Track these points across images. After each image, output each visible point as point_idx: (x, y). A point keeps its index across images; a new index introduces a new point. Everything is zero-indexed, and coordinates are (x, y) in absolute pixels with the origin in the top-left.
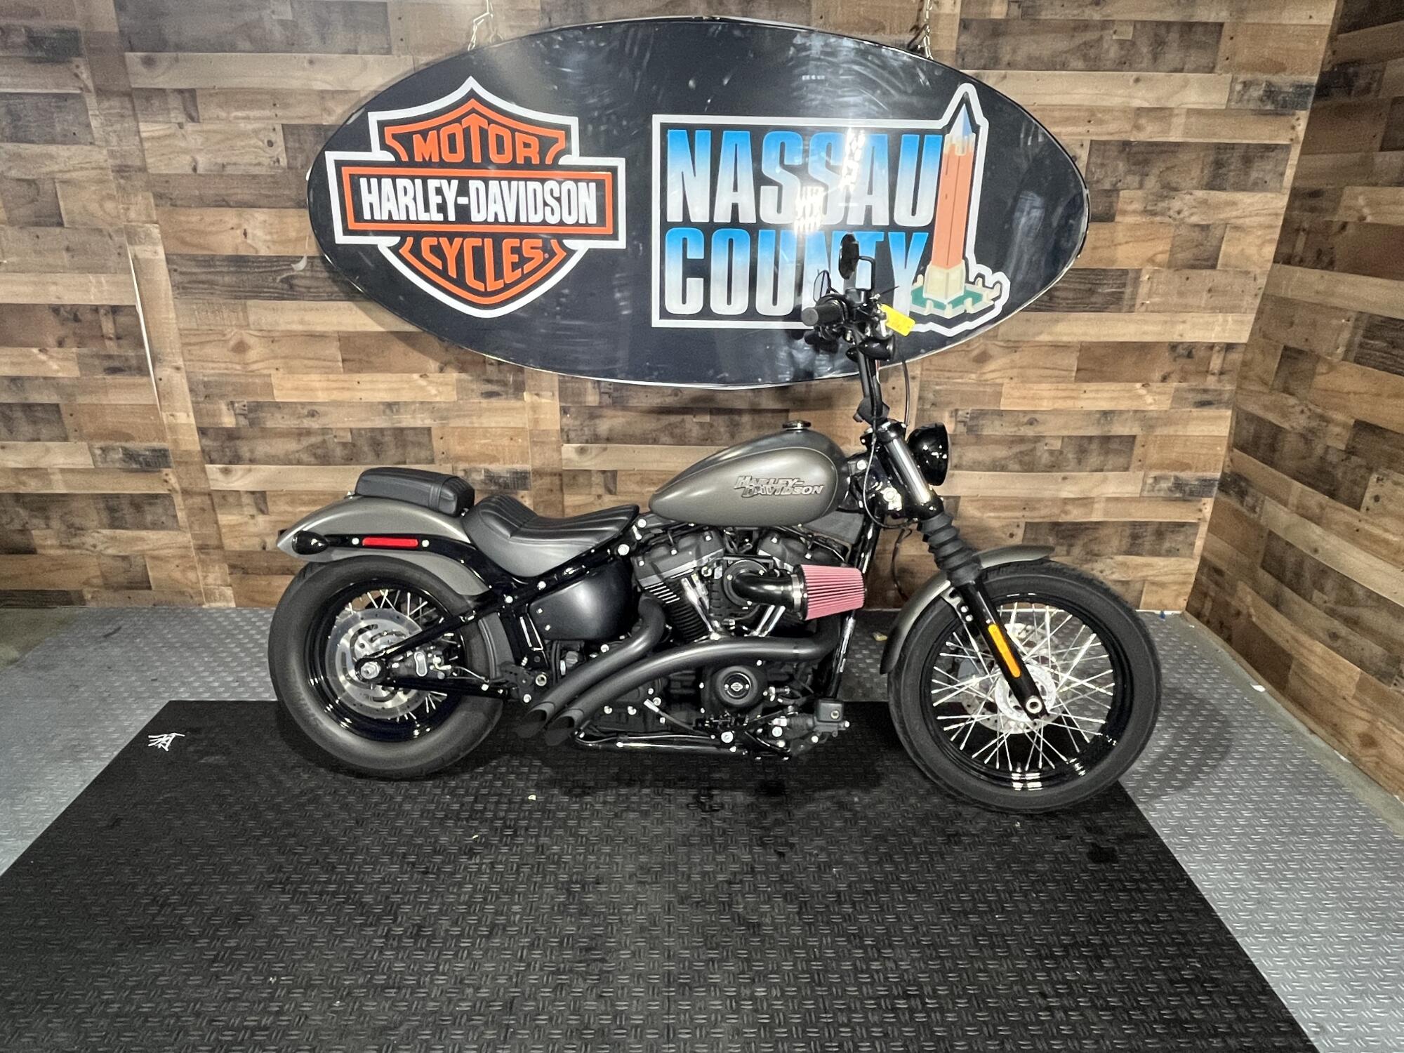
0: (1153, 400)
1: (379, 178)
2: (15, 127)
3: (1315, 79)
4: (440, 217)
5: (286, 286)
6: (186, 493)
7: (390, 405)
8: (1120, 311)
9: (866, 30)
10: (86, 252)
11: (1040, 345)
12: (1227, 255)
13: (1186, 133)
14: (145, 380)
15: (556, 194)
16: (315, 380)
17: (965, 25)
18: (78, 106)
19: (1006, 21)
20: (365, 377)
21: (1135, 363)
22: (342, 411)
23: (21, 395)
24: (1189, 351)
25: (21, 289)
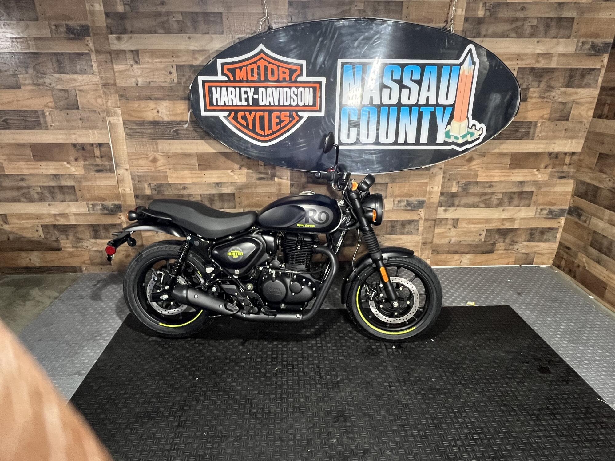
0: (541, 176)
1: (221, 87)
2: (60, 68)
3: (612, 40)
4: (246, 104)
5: (175, 134)
7: (217, 184)
8: (528, 139)
9: (425, 22)
10: (88, 120)
11: (494, 154)
12: (573, 115)
13: (558, 64)
14: (112, 175)
15: (296, 93)
16: (186, 173)
17: (466, 19)
18: (87, 58)
19: (483, 18)
20: (207, 172)
21: (534, 161)
22: (197, 187)
23: (59, 182)
24: (557, 155)
25: (60, 137)
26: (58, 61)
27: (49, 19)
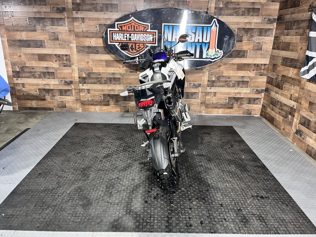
0: (252, 74)
1: (116, 33)
2: (53, 24)
3: (277, 18)
4: (126, 40)
5: (97, 52)
6: (75, 89)
7: (113, 73)
8: (244, 58)
9: (198, 9)
10: (62, 45)
11: (230, 64)
12: (263, 48)
13: (254, 26)
14: (70, 68)
15: (146, 36)
16: (100, 68)
17: (215, 8)
18: (64, 20)
19: (222, 8)
20: (109, 68)
21: (248, 67)
22: (105, 74)
23: (48, 70)
24: (258, 65)
25: (50, 51)
26: (52, 21)
27: (51, 5)
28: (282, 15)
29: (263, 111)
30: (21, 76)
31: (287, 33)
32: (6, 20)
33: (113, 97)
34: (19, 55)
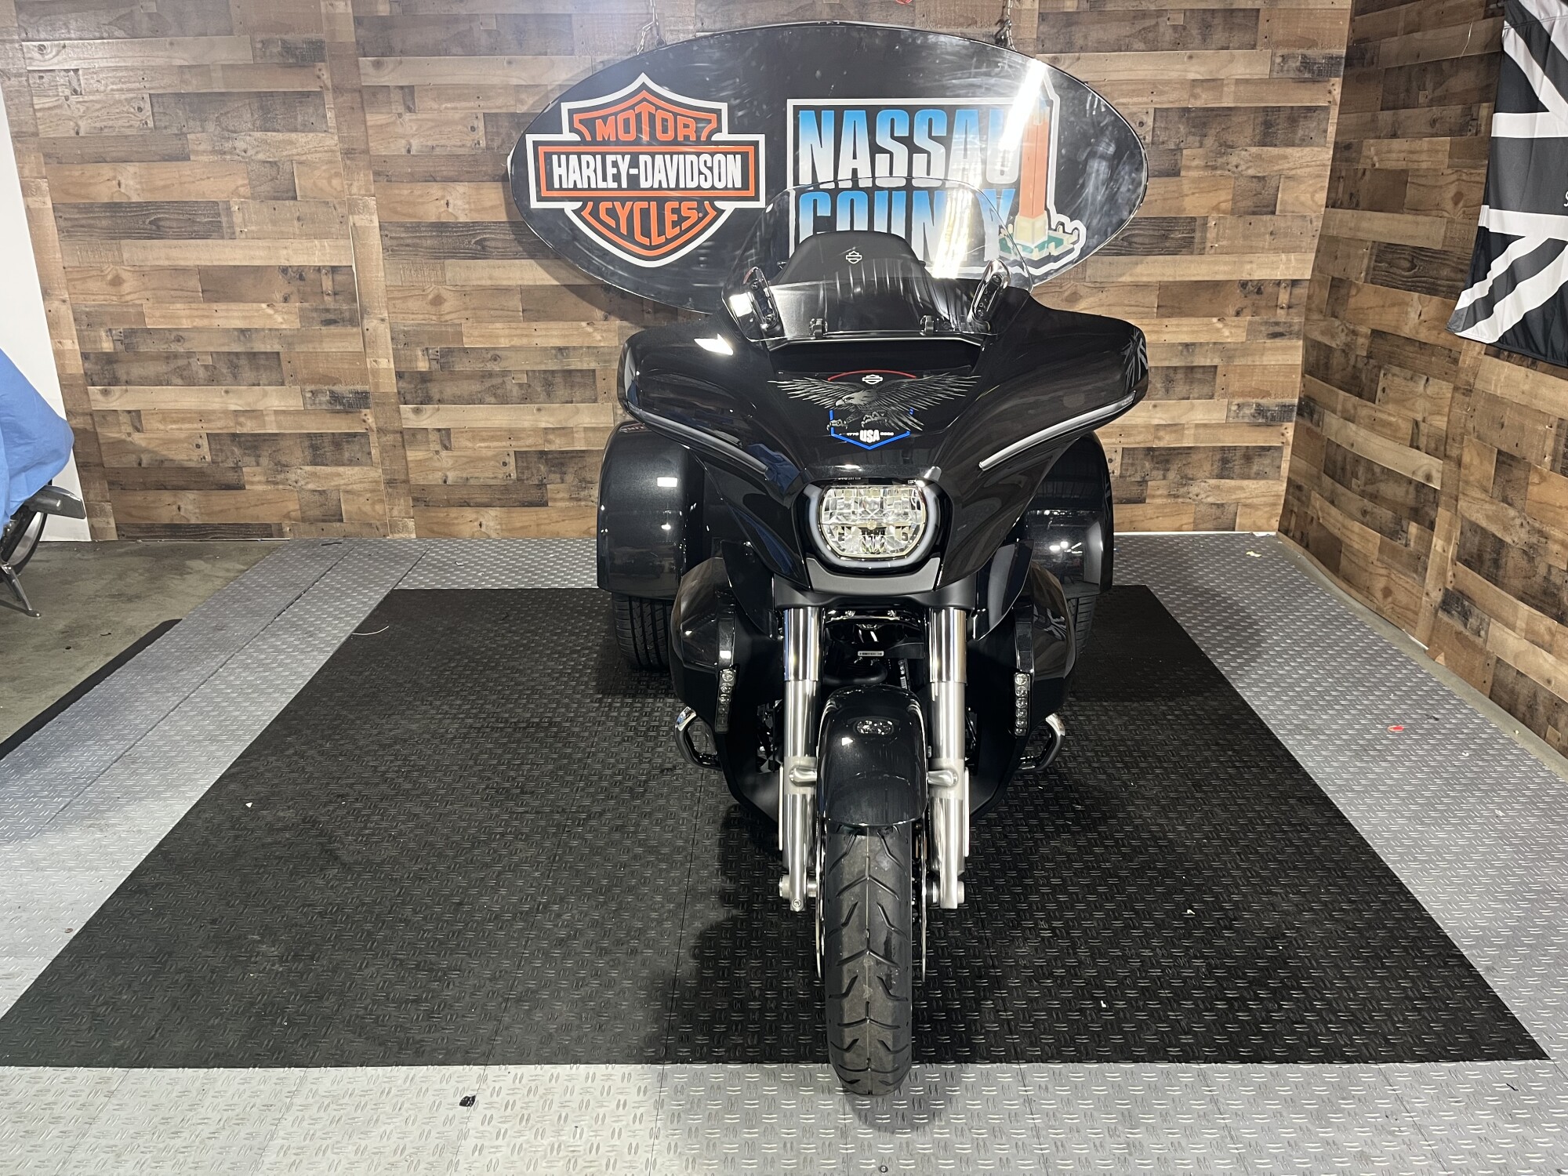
0: (1231, 332)
1: (568, 155)
2: (266, 120)
3: (1343, 52)
4: (615, 185)
5: (479, 248)
6: (380, 430)
7: (560, 349)
8: (1192, 253)
9: (961, 25)
10: (313, 222)
11: (1124, 285)
12: (1284, 203)
13: (1236, 99)
14: (355, 330)
15: (709, 164)
16: (498, 326)
17: (1043, 17)
18: (317, 101)
19: (1077, 13)
20: (541, 325)
21: (1210, 300)
22: (522, 355)
23: (248, 345)
24: (1259, 288)
25: (257, 253)
26: (261, 107)
27: (252, 30)
28: (1366, 40)
29: (1292, 511)
30: (124, 378)
31: (1393, 125)
32: (47, 113)
33: (562, 464)
34: (109, 277)
